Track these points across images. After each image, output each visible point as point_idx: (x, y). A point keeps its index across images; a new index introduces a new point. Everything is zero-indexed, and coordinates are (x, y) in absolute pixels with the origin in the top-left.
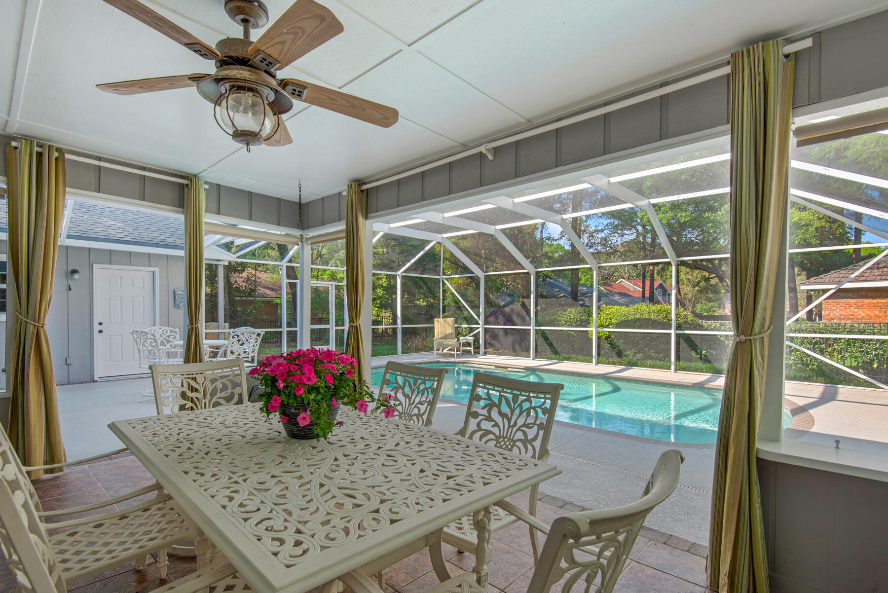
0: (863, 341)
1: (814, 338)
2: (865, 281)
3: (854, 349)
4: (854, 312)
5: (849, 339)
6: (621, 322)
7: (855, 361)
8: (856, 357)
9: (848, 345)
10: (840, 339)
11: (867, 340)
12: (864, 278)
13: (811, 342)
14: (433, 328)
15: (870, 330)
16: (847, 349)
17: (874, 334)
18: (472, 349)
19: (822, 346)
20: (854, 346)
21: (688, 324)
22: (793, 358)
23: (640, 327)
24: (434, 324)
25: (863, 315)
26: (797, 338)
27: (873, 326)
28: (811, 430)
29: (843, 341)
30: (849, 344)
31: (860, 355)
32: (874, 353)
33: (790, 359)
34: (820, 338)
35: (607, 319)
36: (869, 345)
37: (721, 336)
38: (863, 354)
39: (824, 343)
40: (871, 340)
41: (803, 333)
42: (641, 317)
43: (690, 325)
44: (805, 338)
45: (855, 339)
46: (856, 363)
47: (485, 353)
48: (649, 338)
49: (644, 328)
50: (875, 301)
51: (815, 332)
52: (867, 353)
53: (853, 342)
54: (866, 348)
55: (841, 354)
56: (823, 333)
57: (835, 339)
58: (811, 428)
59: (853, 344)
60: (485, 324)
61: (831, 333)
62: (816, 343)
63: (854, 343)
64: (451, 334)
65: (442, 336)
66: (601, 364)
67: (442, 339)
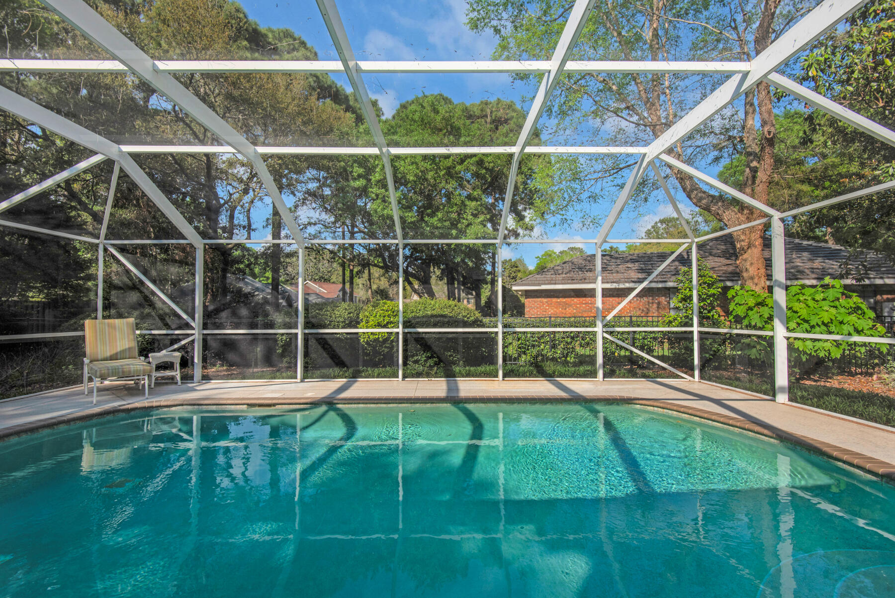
14: (83, 338)
18: (177, 374)
24: (83, 329)
47: (206, 378)
60: (205, 326)
64: (130, 349)
65: (108, 354)
66: (407, 377)
67: (106, 359)
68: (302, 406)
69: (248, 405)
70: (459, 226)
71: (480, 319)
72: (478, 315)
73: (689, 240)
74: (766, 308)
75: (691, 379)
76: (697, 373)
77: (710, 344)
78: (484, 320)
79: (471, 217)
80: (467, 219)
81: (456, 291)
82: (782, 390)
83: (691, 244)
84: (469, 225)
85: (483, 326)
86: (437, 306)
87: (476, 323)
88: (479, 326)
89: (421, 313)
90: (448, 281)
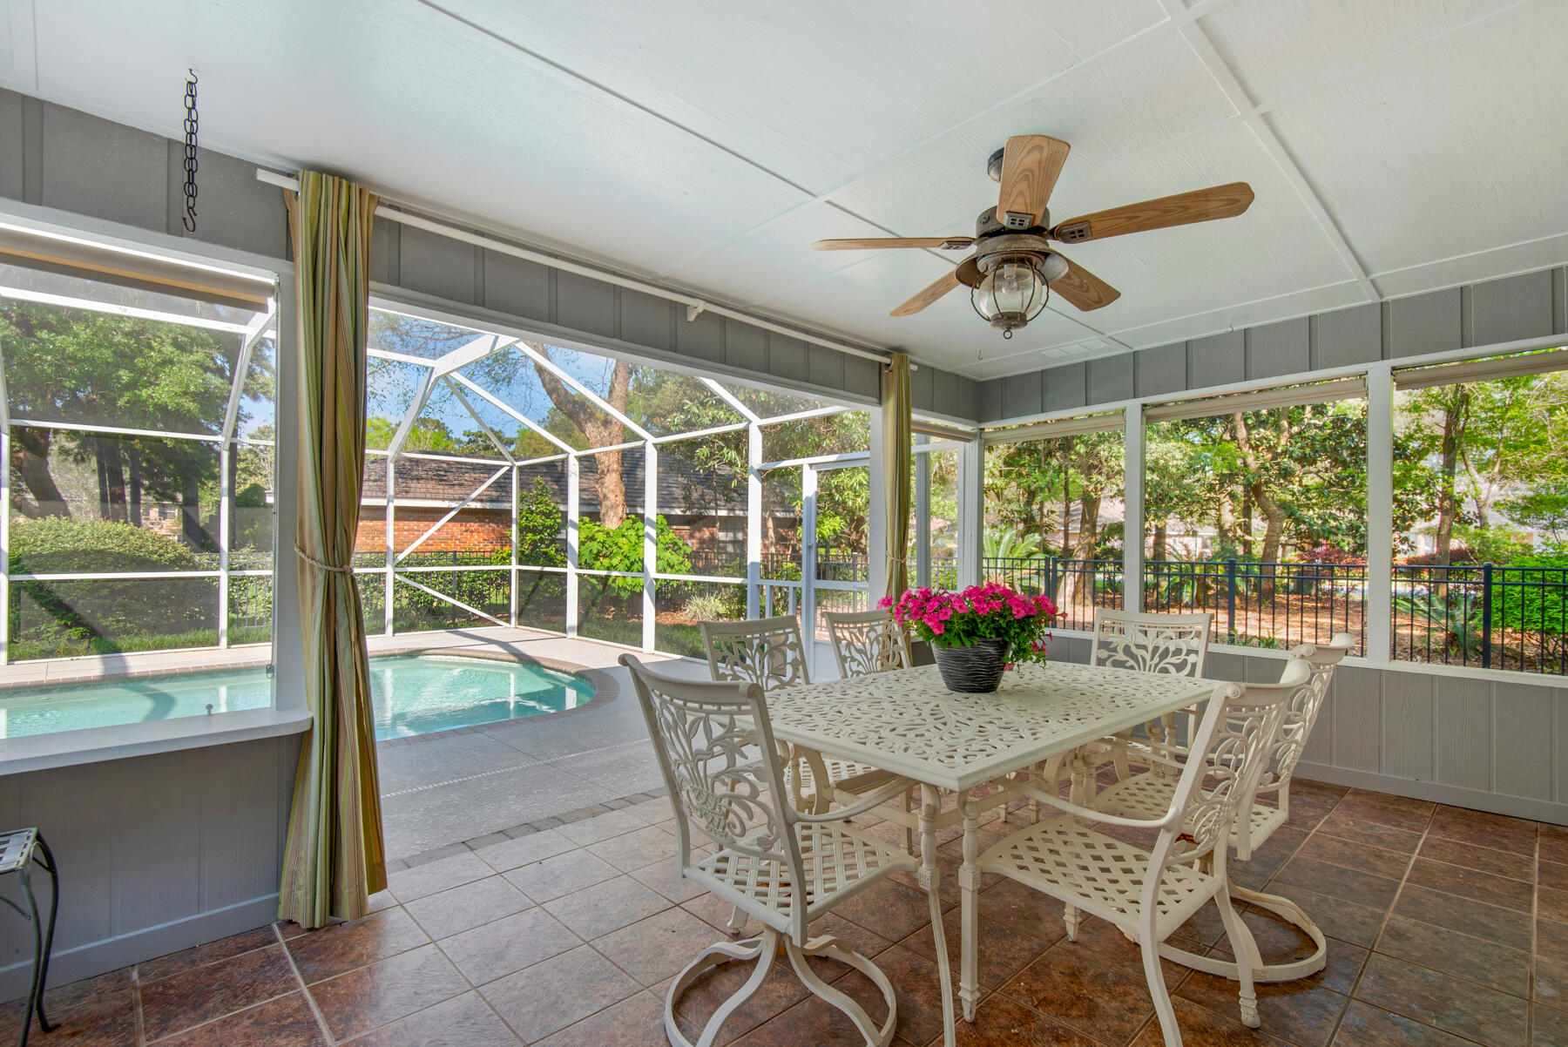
70: (139, 362)
71: (188, 556)
72: (182, 549)
73: (509, 464)
74: (595, 543)
75: (507, 625)
76: (513, 620)
77: (546, 584)
78: (197, 559)
79: (171, 349)
80: (160, 351)
81: (128, 490)
82: (572, 629)
83: (511, 470)
84: (168, 362)
85: (195, 568)
86: (88, 532)
87: (178, 562)
88: (183, 568)
89: (47, 546)
90: (100, 463)
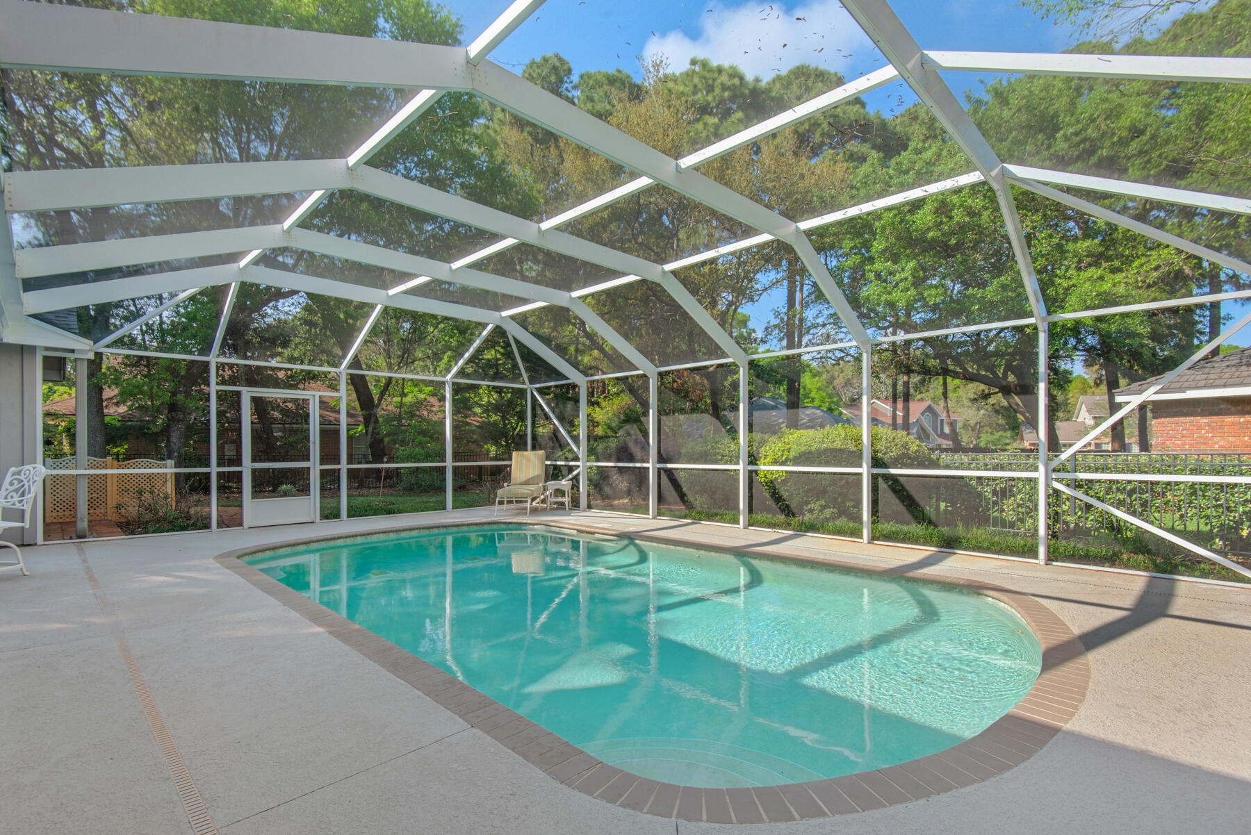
0: (1221, 487)
1: (1129, 482)
2: (1224, 386)
3: (1203, 502)
4: (1207, 439)
5: (1194, 484)
6: (800, 456)
7: (1206, 524)
8: (1207, 517)
9: (1192, 494)
10: (1177, 484)
11: (1228, 485)
12: (1223, 382)
13: (1124, 488)
14: (510, 466)
15: (1233, 466)
16: (1191, 502)
17: (1242, 475)
18: (566, 500)
19: (1144, 496)
20: (1204, 496)
21: (909, 458)
22: (1092, 517)
23: (828, 464)
25: (1222, 443)
26: (1099, 481)
27: (1239, 460)
28: (1067, 727)
29: (1182, 486)
30: (1194, 493)
31: (1214, 514)
32: (1241, 509)
33: (1087, 519)
34: (1141, 482)
35: (783, 451)
36: (1233, 495)
37: (971, 479)
38: (1221, 510)
39: (1147, 492)
40: (1235, 485)
41: (1111, 472)
42: (830, 446)
43: (913, 459)
44: (1114, 481)
45: (1206, 485)
46: (1209, 527)
47: (590, 507)
48: (843, 482)
49: (835, 466)
50: (1242, 420)
51: (1132, 472)
52: (1228, 509)
53: (1201, 490)
54: (1227, 500)
55: (1179, 509)
56: (1146, 473)
57: (1169, 483)
58: (1066, 721)
59: (1201, 493)
60: (588, 459)
61: (1160, 472)
62: (1132, 492)
63: (1204, 491)
64: (538, 476)
65: (523, 479)
66: (752, 525)
67: (521, 484)
68: (611, 537)
69: (578, 530)
